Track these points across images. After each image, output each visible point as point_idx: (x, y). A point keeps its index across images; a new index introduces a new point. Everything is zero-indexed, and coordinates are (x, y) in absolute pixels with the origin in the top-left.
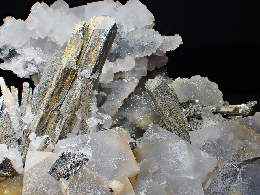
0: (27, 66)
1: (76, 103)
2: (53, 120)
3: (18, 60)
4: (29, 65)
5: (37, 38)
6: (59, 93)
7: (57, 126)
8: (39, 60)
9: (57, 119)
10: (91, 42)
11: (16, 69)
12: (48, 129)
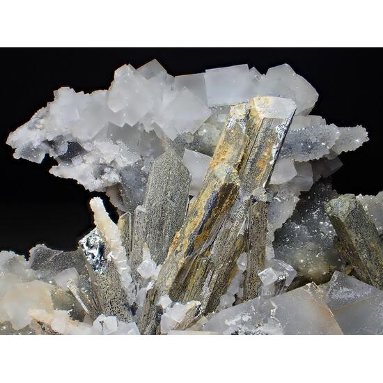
0: (102, 173)
1: (238, 243)
2: (199, 272)
3: (84, 161)
4: (106, 170)
5: (122, 126)
6: (210, 227)
7: (206, 284)
8: (124, 162)
9: (206, 272)
10: (259, 139)
11: (83, 177)
12: (190, 287)
